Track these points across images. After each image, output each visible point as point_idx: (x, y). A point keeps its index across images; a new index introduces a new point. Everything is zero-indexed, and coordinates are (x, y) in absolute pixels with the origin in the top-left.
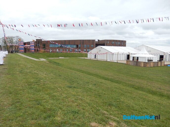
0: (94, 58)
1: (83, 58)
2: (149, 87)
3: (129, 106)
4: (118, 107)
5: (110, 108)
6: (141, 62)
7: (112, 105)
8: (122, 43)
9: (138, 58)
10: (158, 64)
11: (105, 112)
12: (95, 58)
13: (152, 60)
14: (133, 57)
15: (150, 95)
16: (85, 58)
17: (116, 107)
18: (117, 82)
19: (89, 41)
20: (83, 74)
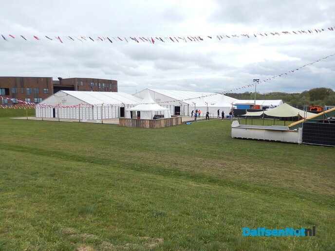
0: (52, 116)
1: (25, 118)
2: (159, 164)
3: (121, 206)
4: (100, 212)
5: (81, 218)
6: (144, 120)
7: (88, 211)
8: (110, 86)
9: (139, 112)
10: (172, 122)
11: (71, 230)
12: (54, 116)
13: (163, 116)
14: (131, 112)
15: (161, 178)
16: (30, 118)
17: (95, 214)
18: (103, 162)
19: (37, 79)
20: (24, 154)
